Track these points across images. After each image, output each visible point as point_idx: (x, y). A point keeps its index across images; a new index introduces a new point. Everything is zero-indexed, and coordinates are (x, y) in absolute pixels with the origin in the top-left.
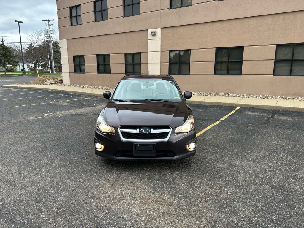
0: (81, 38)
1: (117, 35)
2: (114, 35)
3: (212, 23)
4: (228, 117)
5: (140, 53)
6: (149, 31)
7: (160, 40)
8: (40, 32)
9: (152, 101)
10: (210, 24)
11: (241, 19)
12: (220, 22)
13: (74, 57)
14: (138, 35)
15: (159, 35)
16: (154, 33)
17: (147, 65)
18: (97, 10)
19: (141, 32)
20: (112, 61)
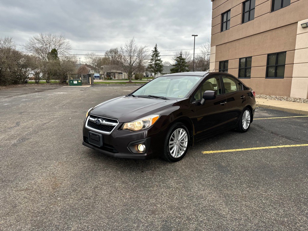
0: (228, 43)
1: (262, 34)
2: (258, 35)
6: (300, 23)
13: (220, 62)
14: (285, 31)
16: (305, 24)
17: (293, 66)
18: (246, 11)
19: (290, 26)
20: (253, 64)
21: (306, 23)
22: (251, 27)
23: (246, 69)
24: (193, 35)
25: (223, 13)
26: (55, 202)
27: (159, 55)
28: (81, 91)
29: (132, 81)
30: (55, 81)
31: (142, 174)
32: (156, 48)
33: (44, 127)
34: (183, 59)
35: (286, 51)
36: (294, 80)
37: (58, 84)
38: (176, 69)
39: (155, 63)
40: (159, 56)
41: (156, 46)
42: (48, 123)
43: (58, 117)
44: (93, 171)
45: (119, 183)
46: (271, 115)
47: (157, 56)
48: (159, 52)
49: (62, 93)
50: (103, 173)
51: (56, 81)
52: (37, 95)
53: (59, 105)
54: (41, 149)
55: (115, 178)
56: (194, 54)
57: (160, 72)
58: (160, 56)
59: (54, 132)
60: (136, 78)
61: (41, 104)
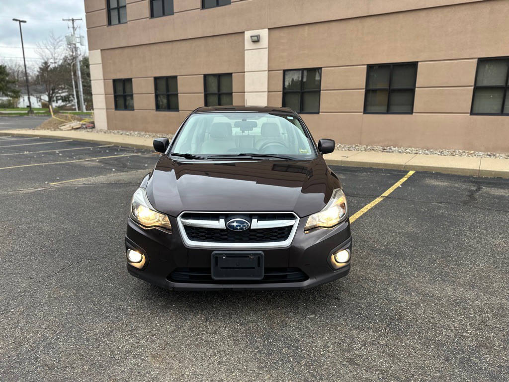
0: (127, 49)
2: (185, 42)
3: (360, 19)
4: (395, 190)
5: (230, 75)
6: (248, 34)
7: (266, 51)
8: (58, 40)
9: (254, 158)
10: (358, 21)
11: (414, 13)
12: (376, 17)
13: (115, 81)
14: (227, 41)
15: (265, 41)
16: (255, 37)
17: (244, 96)
19: (233, 36)
20: (181, 88)
22: (170, 28)
23: (168, 96)
35: (232, 73)
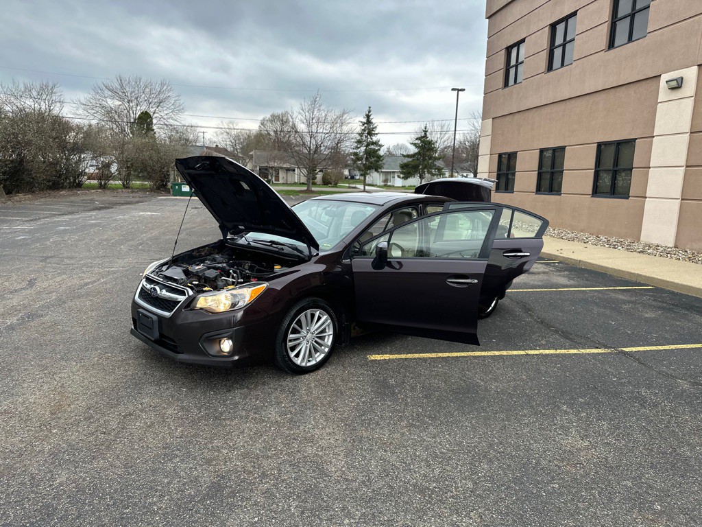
0: (517, 114)
1: (587, 97)
5: (634, 140)
6: (664, 78)
13: (500, 156)
14: (635, 92)
16: (675, 82)
17: (648, 173)
18: (557, 44)
19: (644, 83)
20: (568, 163)
21: (676, 80)
22: (566, 82)
23: (552, 174)
24: (453, 89)
25: (510, 46)
26: (46, 436)
27: (376, 132)
28: (192, 210)
29: (313, 189)
30: (143, 185)
31: (225, 396)
32: (368, 116)
33: (82, 291)
34: (430, 143)
35: (636, 139)
36: (649, 205)
37: (148, 191)
38: (413, 163)
39: (366, 150)
40: (374, 134)
41: (369, 112)
42: (95, 282)
43: (117, 271)
44: (136, 385)
45: (174, 410)
46: (572, 282)
47: (370, 134)
48: (375, 126)
49: (149, 213)
50: (154, 389)
51: (146, 183)
52: (94, 217)
53: (131, 243)
54: (58, 337)
55: (172, 399)
56: (455, 131)
57: (376, 170)
58: (377, 134)
59: (99, 303)
60: (326, 182)
61: (94, 240)
